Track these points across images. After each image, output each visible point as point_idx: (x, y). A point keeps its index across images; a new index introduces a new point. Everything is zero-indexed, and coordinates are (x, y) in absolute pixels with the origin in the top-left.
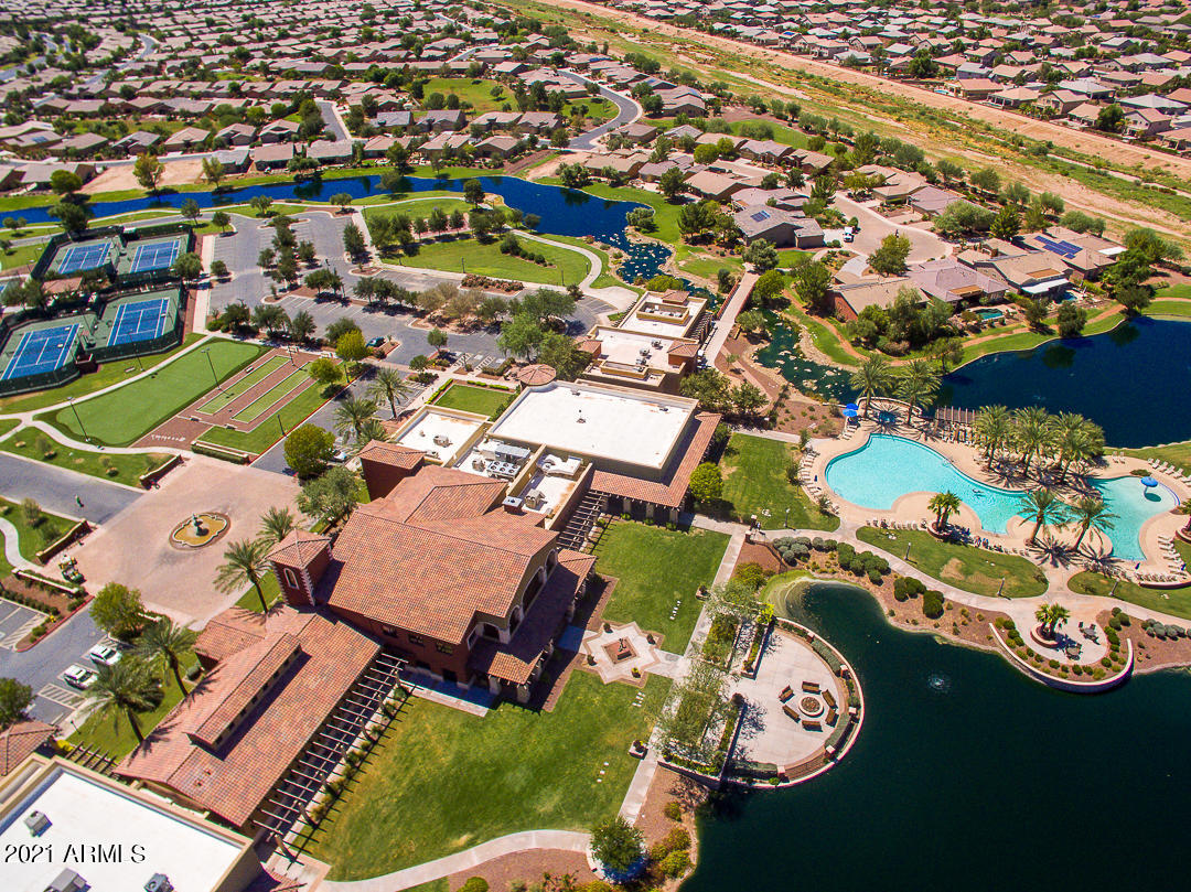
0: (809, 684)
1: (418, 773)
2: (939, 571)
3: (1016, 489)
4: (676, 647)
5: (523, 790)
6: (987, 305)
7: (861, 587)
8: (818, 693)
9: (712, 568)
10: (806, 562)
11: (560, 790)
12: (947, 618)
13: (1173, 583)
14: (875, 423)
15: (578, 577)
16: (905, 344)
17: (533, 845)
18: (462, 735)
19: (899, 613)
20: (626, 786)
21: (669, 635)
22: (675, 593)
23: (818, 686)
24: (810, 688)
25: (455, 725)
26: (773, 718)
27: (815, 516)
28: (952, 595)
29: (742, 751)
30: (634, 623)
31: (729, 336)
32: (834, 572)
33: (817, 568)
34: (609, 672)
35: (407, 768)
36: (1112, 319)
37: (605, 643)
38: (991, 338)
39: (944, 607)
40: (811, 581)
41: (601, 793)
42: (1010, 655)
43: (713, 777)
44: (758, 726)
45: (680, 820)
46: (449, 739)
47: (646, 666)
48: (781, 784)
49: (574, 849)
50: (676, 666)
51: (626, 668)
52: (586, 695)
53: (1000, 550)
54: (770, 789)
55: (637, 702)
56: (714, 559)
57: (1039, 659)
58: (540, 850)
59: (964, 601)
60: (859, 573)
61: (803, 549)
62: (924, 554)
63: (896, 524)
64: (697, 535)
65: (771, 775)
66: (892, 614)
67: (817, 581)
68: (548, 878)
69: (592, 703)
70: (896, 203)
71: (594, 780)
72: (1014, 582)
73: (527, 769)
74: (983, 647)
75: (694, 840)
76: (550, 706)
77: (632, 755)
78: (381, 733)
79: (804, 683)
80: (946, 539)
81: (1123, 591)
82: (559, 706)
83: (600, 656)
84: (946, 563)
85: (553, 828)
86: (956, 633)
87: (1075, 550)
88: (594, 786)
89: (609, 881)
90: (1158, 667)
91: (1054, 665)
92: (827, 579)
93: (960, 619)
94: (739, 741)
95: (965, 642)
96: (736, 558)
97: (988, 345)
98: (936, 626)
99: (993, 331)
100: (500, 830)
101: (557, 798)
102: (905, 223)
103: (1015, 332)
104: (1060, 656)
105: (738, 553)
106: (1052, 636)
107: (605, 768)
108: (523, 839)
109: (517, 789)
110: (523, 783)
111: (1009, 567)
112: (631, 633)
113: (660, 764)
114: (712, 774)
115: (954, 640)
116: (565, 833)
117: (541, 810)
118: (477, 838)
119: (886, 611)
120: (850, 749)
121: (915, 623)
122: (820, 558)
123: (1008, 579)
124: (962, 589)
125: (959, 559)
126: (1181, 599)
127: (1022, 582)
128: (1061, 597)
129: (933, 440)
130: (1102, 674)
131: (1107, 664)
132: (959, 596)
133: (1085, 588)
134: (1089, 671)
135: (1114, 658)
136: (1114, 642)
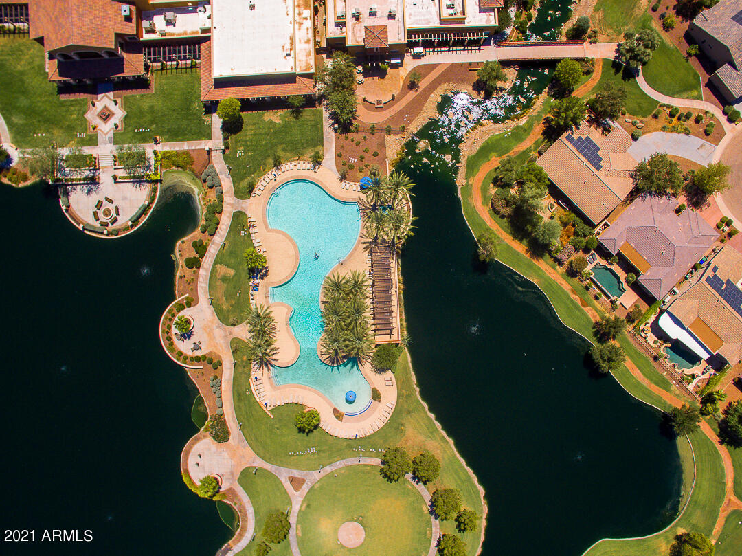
1: (8, 60)
2: (221, 263)
4: (118, 140)
5: (19, 107)
7: (200, 222)
9: (182, 138)
10: (208, 188)
11: (25, 122)
12: (188, 272)
15: (123, 72)
18: (34, 68)
19: (185, 246)
21: (124, 133)
22: (154, 126)
25: (37, 62)
26: (95, 197)
28: (204, 273)
29: (75, 189)
30: (126, 113)
32: (205, 205)
33: (205, 195)
34: (92, 116)
35: (9, 54)
37: (108, 105)
39: (195, 269)
40: (196, 194)
41: (30, 138)
44: (89, 192)
45: (32, 175)
46: (29, 64)
47: (101, 130)
50: (106, 144)
51: (98, 122)
52: (75, 110)
53: (253, 299)
55: (80, 134)
56: (187, 137)
59: (201, 279)
62: (232, 253)
63: (255, 234)
64: (204, 121)
66: (183, 242)
67: (197, 196)
69: (72, 115)
71: (34, 133)
72: (225, 306)
73: (29, 104)
75: (28, 183)
76: (63, 98)
78: (20, 33)
81: (241, 368)
82: (65, 101)
83: (99, 106)
84: (229, 267)
85: (8, 126)
86: (181, 277)
88: (31, 134)
90: (195, 381)
91: (169, 327)
92: (200, 202)
93: (189, 279)
94: (79, 186)
95: (176, 282)
96: (193, 148)
98: (182, 267)
101: (21, 122)
105: (198, 148)
107: (42, 135)
109: (18, 105)
110: (22, 105)
111: (238, 304)
112: (119, 114)
115: (177, 277)
116: (8, 132)
117: (13, 118)
119: (184, 239)
120: (92, 236)
121: (181, 255)
122: (212, 195)
123: (227, 304)
124: (210, 278)
125: (235, 275)
126: (249, 401)
127: (228, 311)
128: (222, 333)
129: (366, 248)
130: (172, 351)
131: (180, 354)
132: (204, 276)
133: (237, 348)
134: (172, 344)
135: (186, 358)
136: (198, 359)
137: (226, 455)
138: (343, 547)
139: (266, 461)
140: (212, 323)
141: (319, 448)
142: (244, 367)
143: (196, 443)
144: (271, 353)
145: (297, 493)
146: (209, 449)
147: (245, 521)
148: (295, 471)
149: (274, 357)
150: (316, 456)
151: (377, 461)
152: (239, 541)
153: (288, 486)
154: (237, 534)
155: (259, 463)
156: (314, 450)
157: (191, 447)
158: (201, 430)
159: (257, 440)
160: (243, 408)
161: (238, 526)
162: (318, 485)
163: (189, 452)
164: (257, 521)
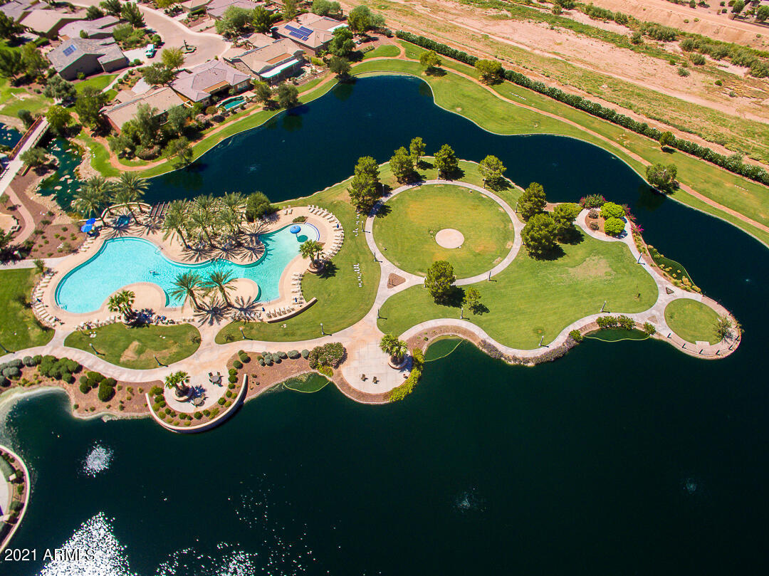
2: (120, 356)
3: (204, 260)
6: (235, 95)
7: (59, 389)
10: (18, 379)
12: (118, 397)
13: (293, 312)
14: (112, 229)
16: (156, 148)
19: (83, 404)
27: (35, 334)
28: (123, 375)
31: (17, 174)
32: (40, 382)
33: (26, 382)
36: (330, 83)
38: (232, 122)
39: (116, 388)
40: (20, 396)
53: (173, 322)
57: (175, 414)
59: (132, 378)
60: (59, 377)
62: (113, 344)
66: (77, 407)
67: (25, 395)
70: (199, 13)
72: (174, 349)
80: (134, 325)
84: (127, 348)
86: (122, 408)
87: (231, 304)
90: (263, 390)
92: (34, 389)
93: (126, 396)
95: (126, 415)
97: (227, 131)
98: (108, 407)
99: (235, 116)
102: (202, 31)
103: (252, 113)
111: (175, 336)
119: (73, 405)
121: (93, 410)
122: (29, 373)
123: (172, 348)
124: (134, 368)
125: (139, 340)
126: (295, 325)
127: (181, 347)
128: (206, 353)
129: (153, 232)
130: (216, 412)
131: (222, 402)
132: (130, 376)
133: (227, 338)
134: (208, 413)
135: (229, 395)
136: (234, 380)
137: (363, 350)
138: (463, 244)
139: (369, 310)
140: (190, 364)
141: (354, 262)
142: (252, 328)
143: (348, 385)
144: (241, 303)
145: (407, 281)
146: (356, 368)
147: (446, 329)
148: (381, 283)
149: (246, 301)
150: (364, 265)
151: (370, 221)
152: (473, 334)
153: (399, 288)
154: (465, 337)
155: (372, 316)
156: (357, 266)
157: (354, 390)
158: (330, 379)
159: (343, 317)
160: (304, 331)
161: (453, 335)
162: (396, 264)
163: (360, 392)
164: (445, 316)
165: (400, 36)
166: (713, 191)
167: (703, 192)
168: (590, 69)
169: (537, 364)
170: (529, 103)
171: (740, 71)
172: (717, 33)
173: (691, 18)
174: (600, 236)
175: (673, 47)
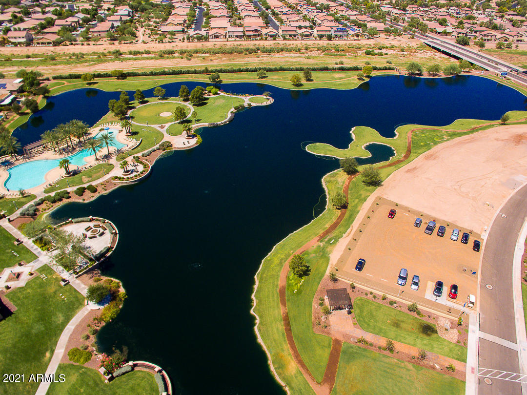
0: (87, 228)
2: (83, 182)
3: (75, 153)
4: (32, 259)
5: (45, 327)
7: (66, 203)
8: (92, 228)
9: (9, 236)
10: (39, 211)
11: (58, 313)
12: (99, 189)
13: (137, 144)
17: (73, 327)
19: (86, 198)
20: (75, 290)
21: (24, 259)
22: (7, 251)
23: (90, 227)
24: (88, 229)
26: (90, 243)
27: (24, 200)
28: (94, 183)
30: (6, 268)
32: (53, 206)
33: (46, 209)
34: (21, 283)
36: (43, 100)
38: (9, 124)
39: (95, 187)
40: (48, 214)
41: (71, 299)
42: (124, 183)
43: (96, 264)
44: (88, 248)
45: (102, 280)
47: (31, 270)
48: (113, 249)
49: (86, 314)
50: (41, 261)
51: (24, 277)
52: (23, 294)
53: (91, 166)
54: (112, 253)
55: (43, 277)
57: (132, 178)
58: (77, 326)
59: (98, 182)
60: (61, 200)
61: (34, 208)
62: (72, 182)
63: (54, 182)
65: (108, 249)
66: (84, 200)
67: (50, 212)
68: (90, 326)
69: (29, 293)
71: (64, 300)
73: (37, 323)
74: (116, 187)
75: (111, 279)
77: (65, 285)
79: (86, 229)
80: (74, 175)
81: (130, 153)
83: (9, 284)
84: (82, 179)
86: (106, 190)
87: (109, 154)
88: (66, 301)
89: (106, 305)
90: (154, 162)
91: (136, 176)
92: (52, 210)
93: (103, 186)
95: (111, 190)
96: (13, 228)
98: (99, 193)
99: (7, 122)
100: (55, 339)
101: (60, 315)
103: (15, 119)
104: (135, 174)
105: (11, 226)
106: (128, 171)
107: (62, 296)
108: (68, 330)
109: (43, 329)
110: (42, 326)
111: (99, 168)
112: (9, 271)
113: (77, 278)
114: (94, 263)
115: (107, 192)
118: (52, 348)
119: (81, 201)
121: (93, 197)
122: (43, 206)
124: (95, 180)
125: (84, 176)
131: (145, 168)
134: (143, 172)
146: (178, 143)
148: (157, 129)
152: (203, 125)
153: (166, 128)
158: (173, 150)
162: (156, 124)
165: (55, 78)
166: (233, 77)
167: (230, 79)
168: (154, 68)
169: (229, 122)
170: (146, 79)
171: (207, 55)
172: (187, 47)
173: (175, 46)
174: (212, 96)
175: (177, 55)
